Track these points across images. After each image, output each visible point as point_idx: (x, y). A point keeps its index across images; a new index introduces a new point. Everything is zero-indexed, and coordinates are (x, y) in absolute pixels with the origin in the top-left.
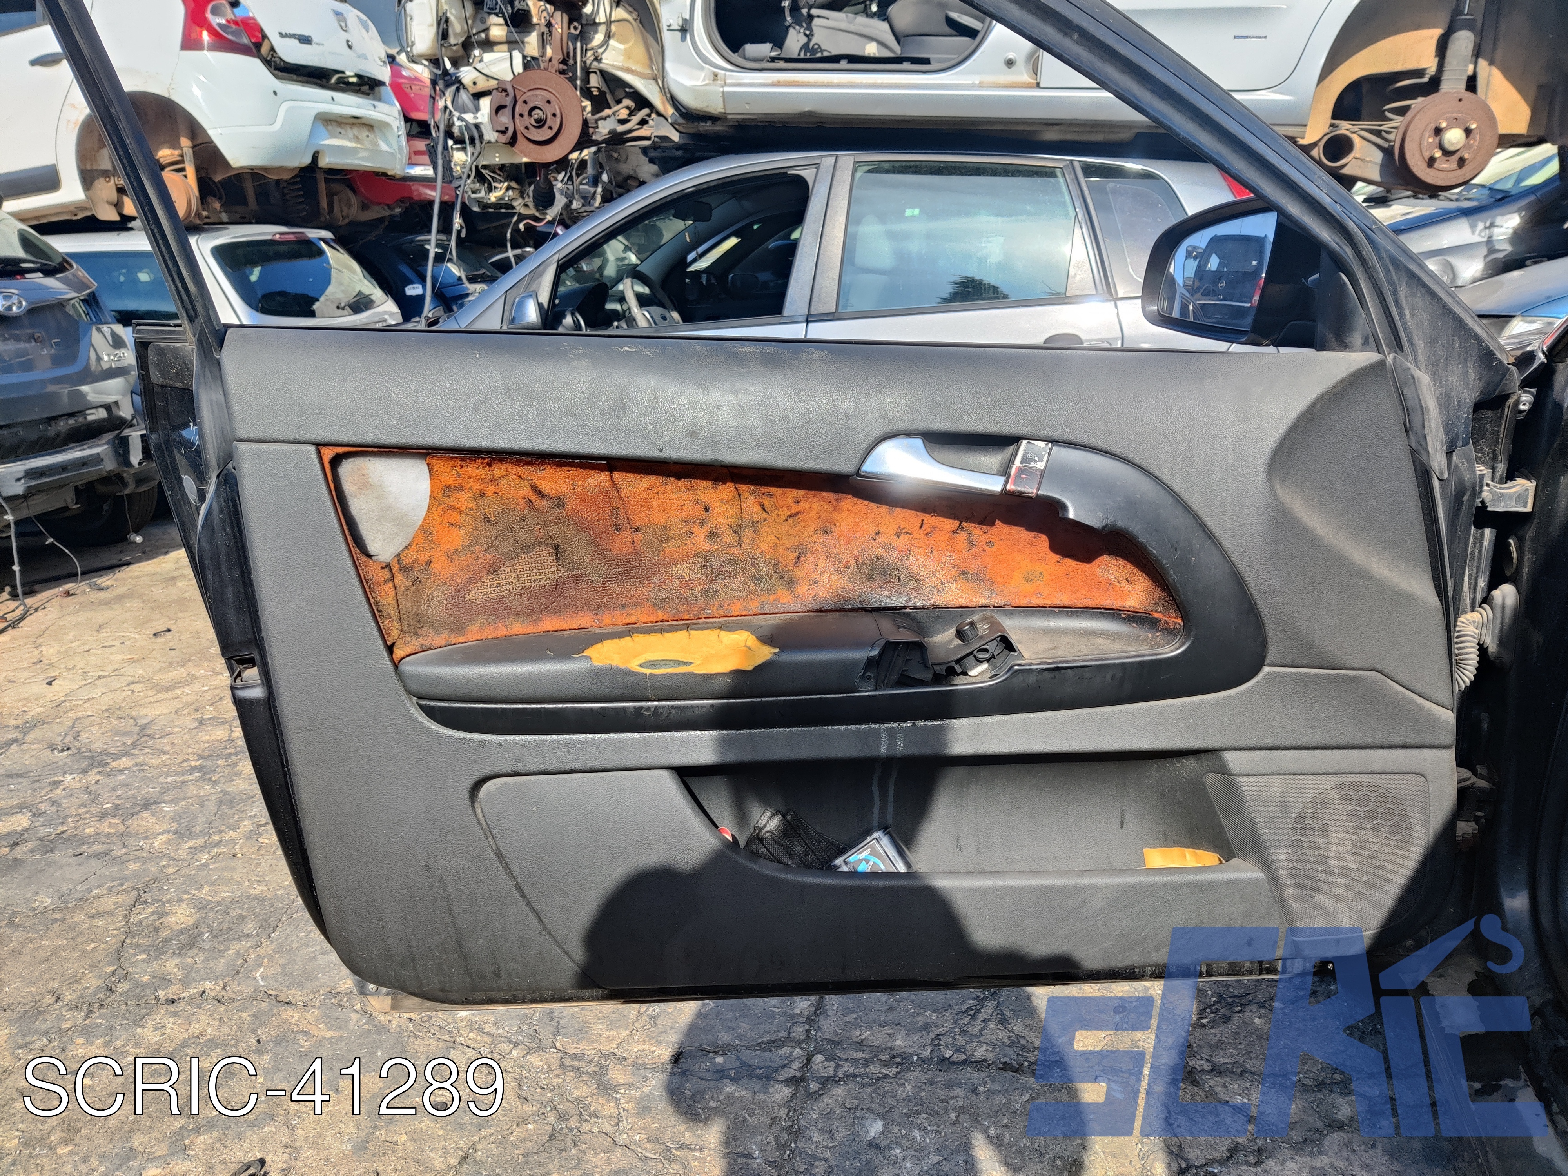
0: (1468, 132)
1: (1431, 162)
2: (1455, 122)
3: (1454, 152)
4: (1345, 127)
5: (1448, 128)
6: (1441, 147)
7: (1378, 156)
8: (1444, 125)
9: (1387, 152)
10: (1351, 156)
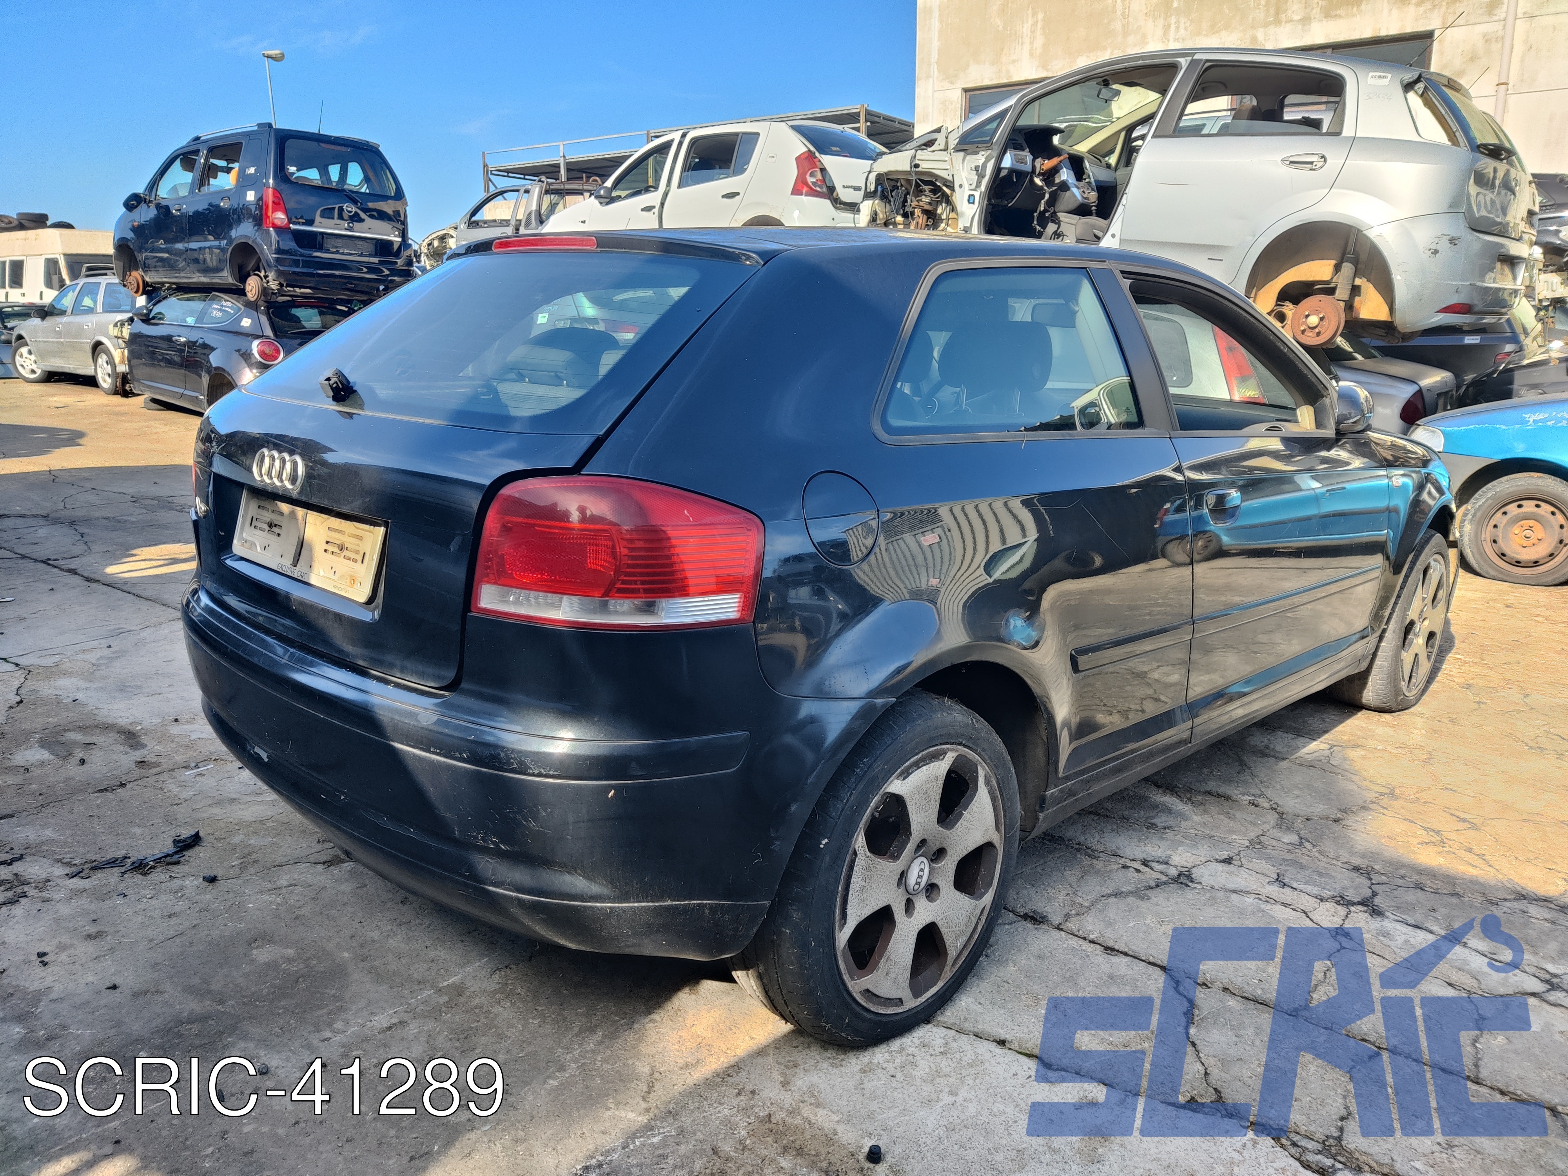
1: (1303, 331)
2: (1315, 312)
3: (1314, 328)
5: (1310, 315)
6: (1307, 325)
8: (1308, 313)
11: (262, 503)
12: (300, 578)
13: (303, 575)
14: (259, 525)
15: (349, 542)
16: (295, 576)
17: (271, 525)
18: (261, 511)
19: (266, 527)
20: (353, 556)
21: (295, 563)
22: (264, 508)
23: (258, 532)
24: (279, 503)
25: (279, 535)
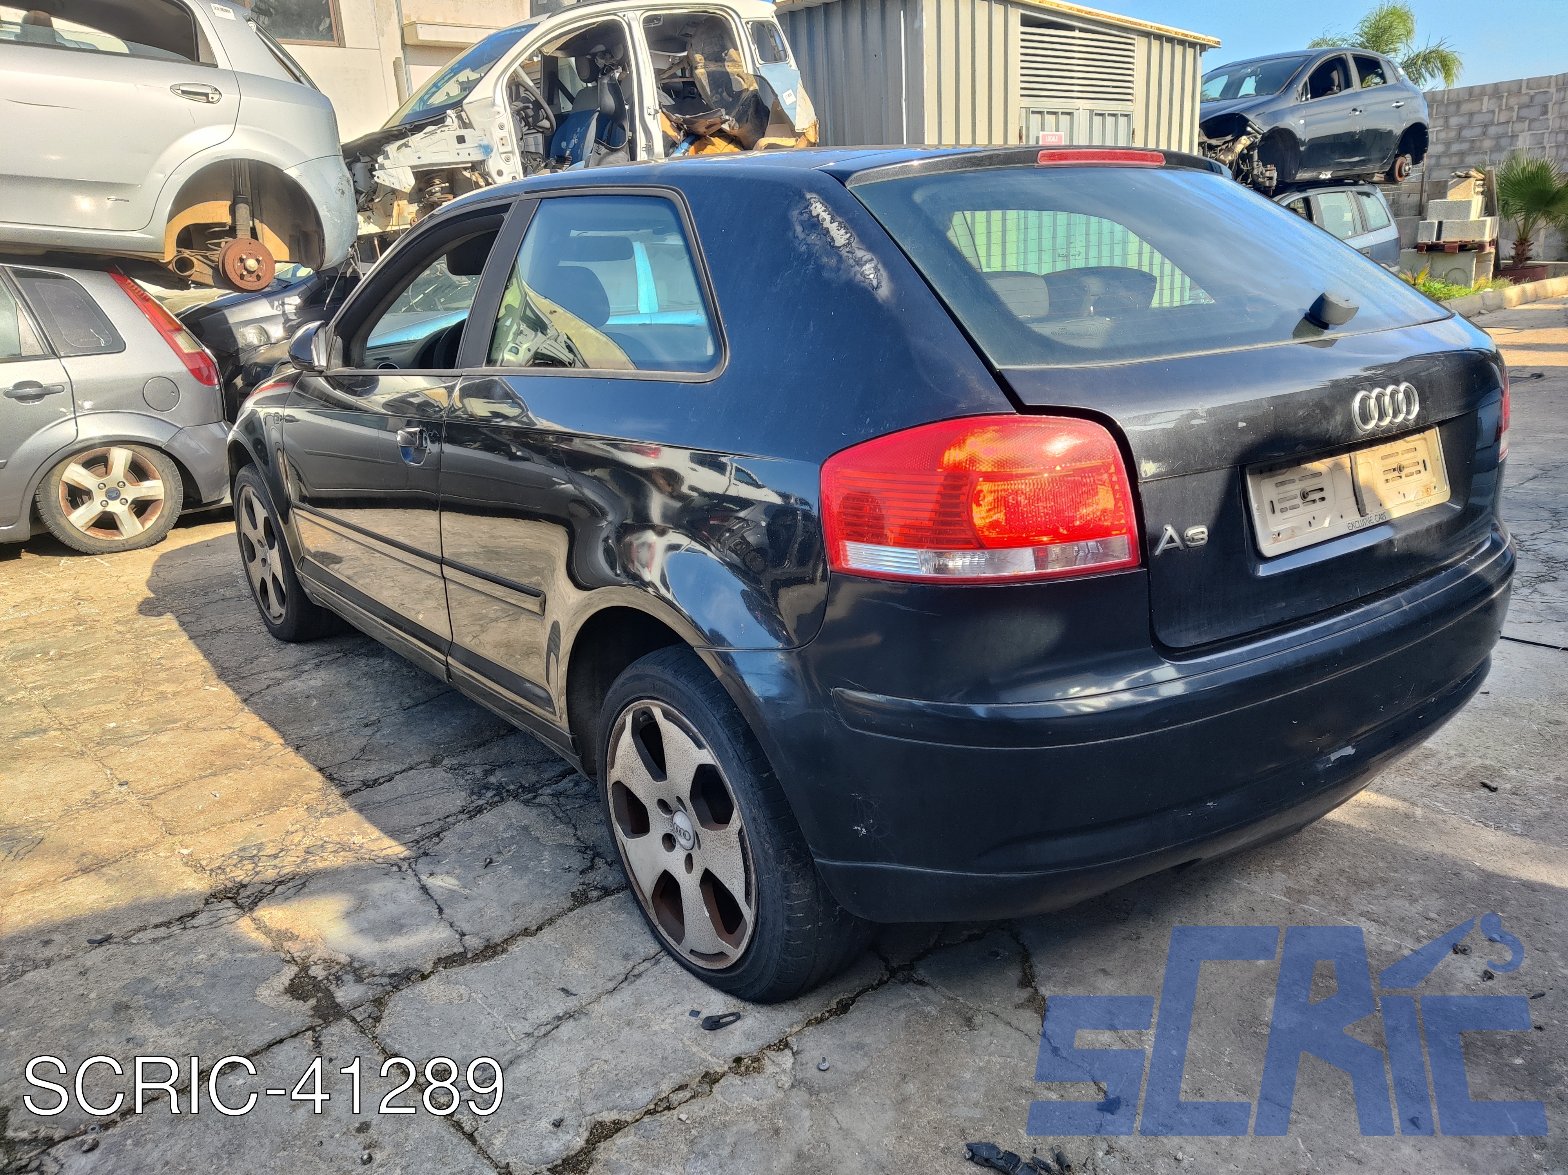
0: (258, 261)
1: (242, 277)
2: (250, 255)
3: (254, 272)
4: (187, 253)
5: (247, 258)
6: (246, 269)
7: (210, 271)
8: (244, 257)
9: (215, 269)
10: (194, 270)
11: (1280, 478)
12: (1381, 521)
13: (1381, 516)
14: (1287, 504)
15: (1405, 459)
16: (1376, 523)
17: (1304, 496)
18: (1283, 488)
19: (1299, 501)
20: (1414, 469)
21: (1362, 512)
22: (1283, 483)
23: (1290, 513)
24: (1309, 466)
25: (1323, 499)
